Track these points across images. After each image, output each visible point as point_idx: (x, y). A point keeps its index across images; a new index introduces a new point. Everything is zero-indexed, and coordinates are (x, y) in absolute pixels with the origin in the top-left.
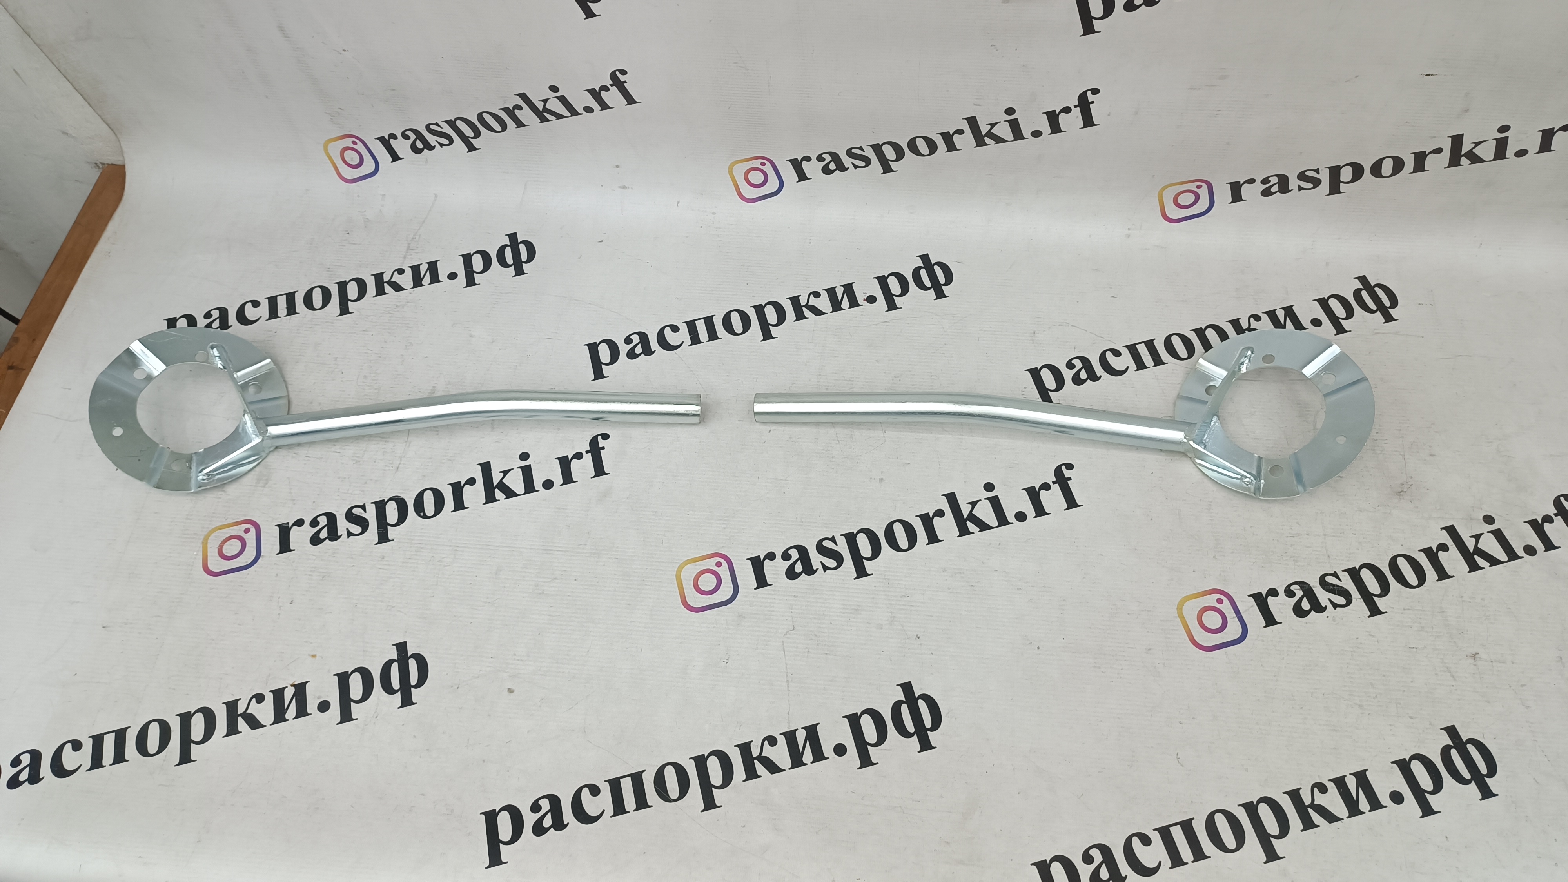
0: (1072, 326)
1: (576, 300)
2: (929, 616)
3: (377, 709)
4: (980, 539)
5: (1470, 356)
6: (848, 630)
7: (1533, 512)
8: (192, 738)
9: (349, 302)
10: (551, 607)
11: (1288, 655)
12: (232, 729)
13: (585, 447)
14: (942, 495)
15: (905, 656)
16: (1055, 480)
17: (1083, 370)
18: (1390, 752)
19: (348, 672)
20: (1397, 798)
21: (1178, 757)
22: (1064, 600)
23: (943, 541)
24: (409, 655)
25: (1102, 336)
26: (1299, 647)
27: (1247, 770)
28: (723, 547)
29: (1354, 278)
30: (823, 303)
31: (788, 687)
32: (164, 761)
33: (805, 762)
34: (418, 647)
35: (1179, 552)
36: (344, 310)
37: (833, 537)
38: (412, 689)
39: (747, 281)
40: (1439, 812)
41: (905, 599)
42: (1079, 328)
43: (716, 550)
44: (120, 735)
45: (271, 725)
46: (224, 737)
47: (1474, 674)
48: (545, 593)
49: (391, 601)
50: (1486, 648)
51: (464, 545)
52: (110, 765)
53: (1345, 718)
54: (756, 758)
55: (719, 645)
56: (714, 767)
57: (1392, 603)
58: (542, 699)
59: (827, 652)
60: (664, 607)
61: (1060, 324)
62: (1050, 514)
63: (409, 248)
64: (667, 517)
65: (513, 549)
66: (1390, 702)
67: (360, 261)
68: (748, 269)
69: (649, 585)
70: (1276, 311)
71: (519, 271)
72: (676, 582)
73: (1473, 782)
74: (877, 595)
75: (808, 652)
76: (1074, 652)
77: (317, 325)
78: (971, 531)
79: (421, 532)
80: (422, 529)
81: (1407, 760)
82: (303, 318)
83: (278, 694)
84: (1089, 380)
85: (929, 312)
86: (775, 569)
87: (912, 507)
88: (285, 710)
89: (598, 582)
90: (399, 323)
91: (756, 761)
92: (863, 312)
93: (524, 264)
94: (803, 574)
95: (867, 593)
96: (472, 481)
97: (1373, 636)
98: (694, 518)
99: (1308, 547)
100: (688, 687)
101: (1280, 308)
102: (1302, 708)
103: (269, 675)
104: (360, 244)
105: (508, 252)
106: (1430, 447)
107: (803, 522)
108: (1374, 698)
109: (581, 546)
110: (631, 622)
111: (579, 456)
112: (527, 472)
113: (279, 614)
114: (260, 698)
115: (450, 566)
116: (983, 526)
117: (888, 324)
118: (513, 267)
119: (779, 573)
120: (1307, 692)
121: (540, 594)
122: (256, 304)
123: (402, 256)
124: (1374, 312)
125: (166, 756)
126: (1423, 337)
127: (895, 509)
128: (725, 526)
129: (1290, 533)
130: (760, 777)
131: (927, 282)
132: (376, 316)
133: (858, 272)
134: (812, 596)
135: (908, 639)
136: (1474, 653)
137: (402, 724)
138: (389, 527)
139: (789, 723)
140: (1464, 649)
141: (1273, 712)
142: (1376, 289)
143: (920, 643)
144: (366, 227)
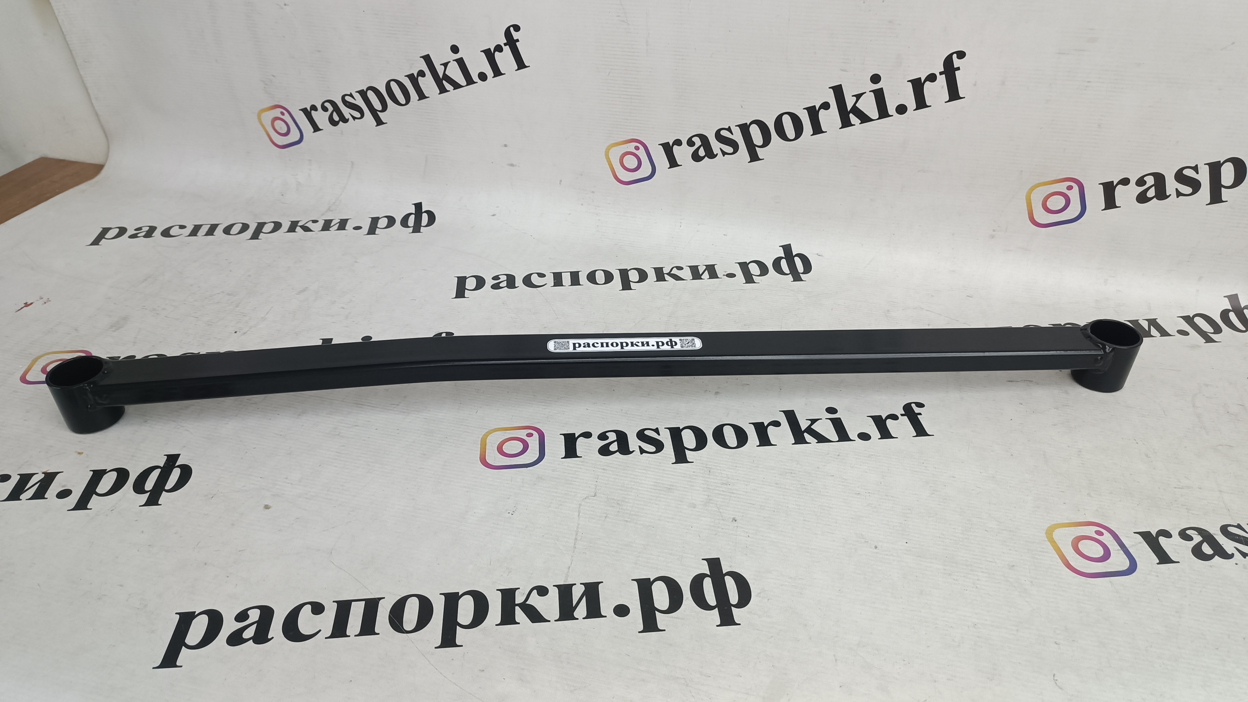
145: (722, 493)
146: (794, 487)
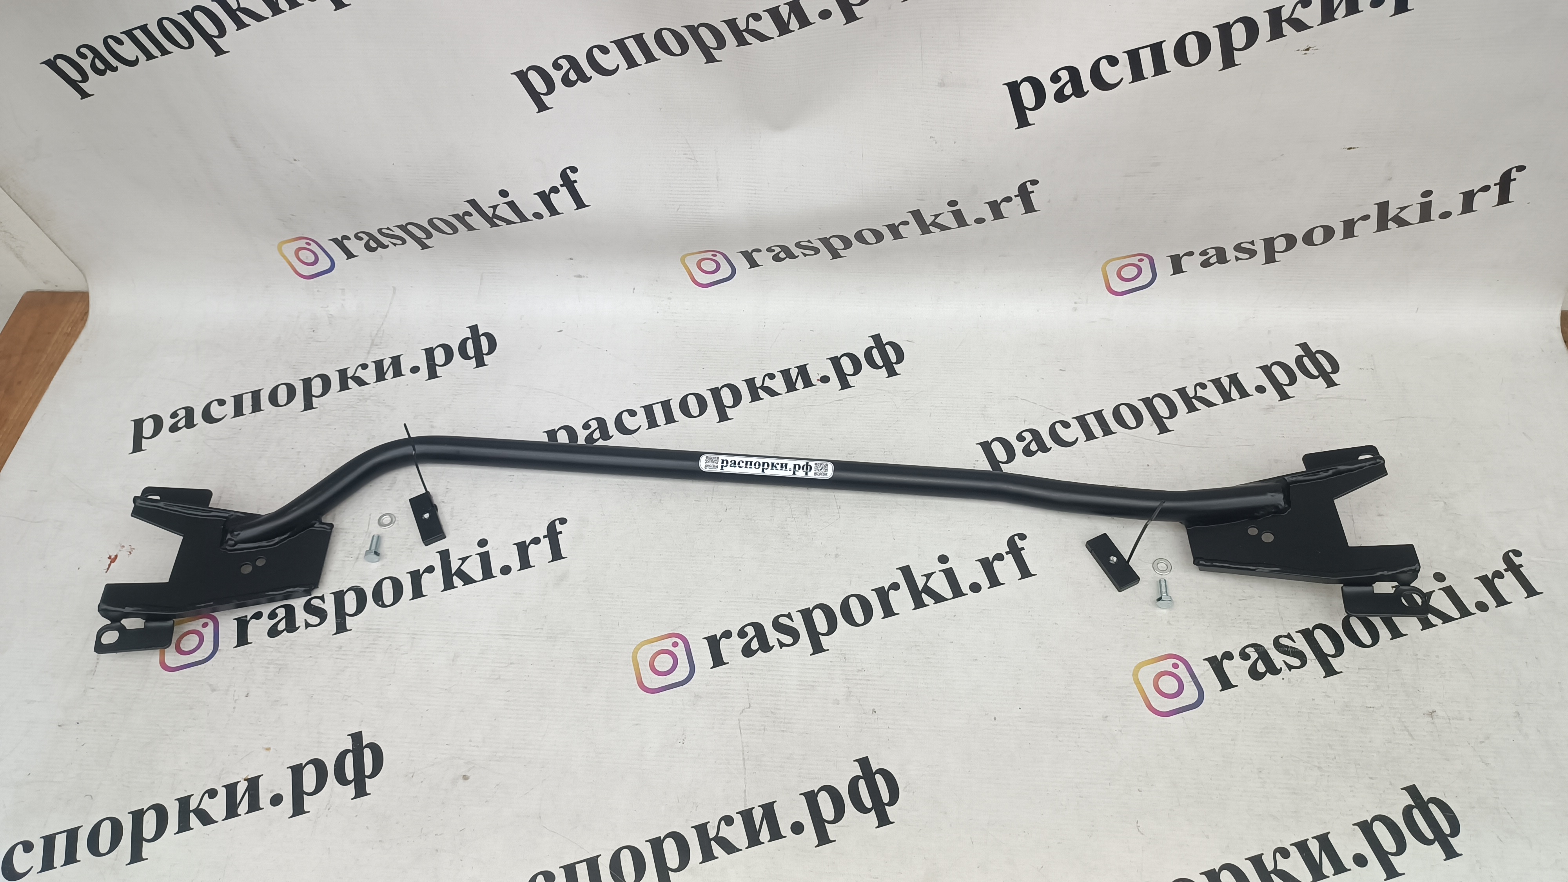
0: (1021, 399)
1: (536, 389)
2: (885, 690)
3: (330, 800)
4: (935, 611)
5: (1413, 417)
6: (805, 707)
7: (1483, 568)
8: (144, 836)
9: (313, 398)
10: (507, 692)
11: (1245, 718)
12: (184, 826)
13: (542, 532)
14: (897, 569)
15: (861, 731)
16: (1008, 550)
17: (1034, 442)
18: (1352, 814)
19: (302, 764)
20: (1360, 860)
21: (1138, 825)
22: (1020, 670)
23: (898, 614)
24: (364, 745)
25: (1052, 408)
26: (1255, 710)
27: (1207, 837)
28: (680, 626)
29: (1296, 345)
30: (778, 384)
31: (744, 765)
32: (116, 860)
33: (762, 841)
34: (373, 736)
35: (1133, 618)
36: (308, 406)
37: (789, 613)
38: (366, 779)
39: (703, 365)
40: (1404, 874)
41: (861, 673)
42: (1028, 401)
43: (673, 630)
44: (72, 835)
45: (223, 820)
46: (175, 834)
47: (1432, 732)
48: (501, 678)
49: (347, 690)
50: (1443, 705)
51: (421, 633)
52: (62, 866)
53: (1305, 781)
54: (712, 839)
55: (675, 725)
56: (670, 849)
57: (1347, 663)
58: (497, 785)
59: (783, 729)
60: (619, 689)
61: (1009, 398)
62: (1004, 584)
63: (373, 344)
64: (624, 598)
65: (470, 635)
66: (1349, 763)
67: (325, 358)
68: (704, 354)
69: (605, 668)
70: (1221, 379)
71: (480, 363)
72: (632, 663)
73: (1436, 842)
74: (834, 670)
75: (764, 729)
76: (1031, 722)
77: (280, 420)
78: (926, 604)
79: (380, 621)
80: (380, 618)
81: (1369, 821)
82: (268, 414)
83: (231, 789)
84: (1039, 452)
85: (881, 390)
86: (731, 647)
87: (867, 581)
88: (238, 806)
89: (554, 666)
90: (363, 417)
91: (712, 842)
92: (816, 391)
93: (485, 356)
94: (760, 651)
95: (823, 669)
96: (430, 569)
97: (1329, 697)
98: (651, 599)
99: (1261, 609)
100: (644, 769)
101: (1225, 376)
102: (1261, 772)
103: (223, 770)
104: (325, 342)
105: (470, 345)
106: (1378, 507)
107: (759, 599)
108: (1333, 760)
109: (538, 631)
110: (588, 705)
111: (536, 541)
112: (485, 558)
113: (234, 708)
114: (212, 793)
115: (407, 654)
116: (938, 598)
117: (841, 402)
118: (474, 359)
119: (734, 651)
120: (1265, 755)
121: (497, 679)
122: (221, 402)
123: (366, 351)
124: (1316, 377)
125: (117, 855)
126: (1365, 400)
127: (851, 583)
128: (680, 606)
129: (1243, 596)
130: (717, 858)
131: (879, 362)
132: (339, 410)
133: (812, 354)
134: (769, 673)
135: (864, 713)
136: (1431, 711)
137: (355, 815)
138: (347, 617)
139: (745, 801)
140: (1421, 707)
141: (1232, 776)
142: (1318, 355)
143: (876, 718)
144: (330, 324)
145: (859, 682)
146: (920, 662)
